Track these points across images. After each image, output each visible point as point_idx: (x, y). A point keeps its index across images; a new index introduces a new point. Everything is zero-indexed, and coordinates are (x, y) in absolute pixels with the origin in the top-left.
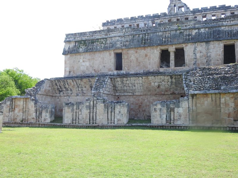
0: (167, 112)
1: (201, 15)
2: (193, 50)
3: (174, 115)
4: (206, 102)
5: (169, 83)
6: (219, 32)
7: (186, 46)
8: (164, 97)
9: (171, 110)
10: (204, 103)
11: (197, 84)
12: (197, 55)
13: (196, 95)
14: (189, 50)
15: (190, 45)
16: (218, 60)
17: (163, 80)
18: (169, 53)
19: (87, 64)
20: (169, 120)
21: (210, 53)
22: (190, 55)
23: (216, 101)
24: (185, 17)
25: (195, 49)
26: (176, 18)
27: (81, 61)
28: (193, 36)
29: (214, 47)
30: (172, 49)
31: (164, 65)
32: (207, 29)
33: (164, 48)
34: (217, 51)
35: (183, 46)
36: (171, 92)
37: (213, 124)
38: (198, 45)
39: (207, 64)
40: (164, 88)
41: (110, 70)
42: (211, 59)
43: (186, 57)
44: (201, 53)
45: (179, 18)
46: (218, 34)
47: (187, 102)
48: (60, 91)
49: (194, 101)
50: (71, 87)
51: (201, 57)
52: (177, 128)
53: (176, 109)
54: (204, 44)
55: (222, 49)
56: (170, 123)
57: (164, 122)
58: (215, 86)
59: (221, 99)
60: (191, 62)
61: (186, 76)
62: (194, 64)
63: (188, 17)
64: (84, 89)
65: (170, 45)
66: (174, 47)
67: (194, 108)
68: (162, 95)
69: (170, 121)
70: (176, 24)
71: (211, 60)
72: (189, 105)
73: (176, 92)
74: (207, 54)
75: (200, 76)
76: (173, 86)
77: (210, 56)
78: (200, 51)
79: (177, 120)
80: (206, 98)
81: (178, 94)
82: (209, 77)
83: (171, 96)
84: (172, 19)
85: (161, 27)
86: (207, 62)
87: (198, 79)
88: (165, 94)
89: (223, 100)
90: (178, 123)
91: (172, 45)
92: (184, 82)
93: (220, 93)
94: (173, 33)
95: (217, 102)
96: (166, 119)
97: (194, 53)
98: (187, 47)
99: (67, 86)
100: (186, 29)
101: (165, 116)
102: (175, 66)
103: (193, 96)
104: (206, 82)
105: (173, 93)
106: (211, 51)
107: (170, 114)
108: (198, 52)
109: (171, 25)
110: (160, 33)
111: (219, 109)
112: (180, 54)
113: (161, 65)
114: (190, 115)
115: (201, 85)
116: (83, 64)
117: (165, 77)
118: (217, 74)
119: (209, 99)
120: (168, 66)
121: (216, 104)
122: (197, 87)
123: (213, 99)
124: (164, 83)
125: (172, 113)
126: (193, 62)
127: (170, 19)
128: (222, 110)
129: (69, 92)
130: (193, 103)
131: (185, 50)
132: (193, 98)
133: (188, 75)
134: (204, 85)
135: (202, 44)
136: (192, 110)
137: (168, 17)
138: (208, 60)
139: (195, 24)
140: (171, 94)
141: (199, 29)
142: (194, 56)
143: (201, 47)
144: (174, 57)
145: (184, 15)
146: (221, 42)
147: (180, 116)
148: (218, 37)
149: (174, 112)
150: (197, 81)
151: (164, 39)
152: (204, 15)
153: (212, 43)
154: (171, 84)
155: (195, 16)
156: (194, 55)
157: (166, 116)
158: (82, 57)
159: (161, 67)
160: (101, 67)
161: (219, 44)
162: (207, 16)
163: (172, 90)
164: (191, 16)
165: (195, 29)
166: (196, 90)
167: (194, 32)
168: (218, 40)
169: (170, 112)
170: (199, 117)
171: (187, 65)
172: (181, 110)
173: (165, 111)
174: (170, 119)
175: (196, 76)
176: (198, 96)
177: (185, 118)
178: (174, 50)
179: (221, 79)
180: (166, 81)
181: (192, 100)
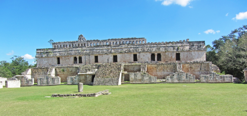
0: (72, 80)
1: (90, 43)
7: (82, 56)
11: (81, 71)
14: (83, 58)
15: (84, 56)
16: (93, 61)
18: (77, 58)
19: (46, 62)
21: (90, 59)
27: (44, 60)
29: (91, 57)
32: (89, 50)
33: (75, 56)
38: (86, 56)
41: (55, 64)
43: (82, 60)
46: (93, 52)
48: (36, 73)
50: (40, 71)
51: (87, 60)
54: (88, 56)
55: (94, 58)
58: (86, 72)
60: (84, 62)
64: (45, 72)
65: (77, 55)
80: (83, 75)
85: (74, 48)
86: (89, 62)
89: (88, 76)
90: (75, 83)
96: (72, 82)
99: (38, 71)
100: (82, 50)
102: (79, 63)
108: (86, 58)
110: (73, 51)
114: (79, 81)
116: (45, 61)
121: (86, 77)
128: (87, 79)
129: (39, 73)
130: (79, 77)
132: (79, 75)
133: (79, 68)
136: (79, 79)
142: (85, 60)
144: (78, 60)
149: (74, 80)
151: (75, 53)
153: (91, 55)
155: (88, 43)
158: (44, 59)
160: (52, 63)
161: (93, 56)
162: (92, 43)
166: (80, 73)
168: (93, 54)
171: (82, 63)
172: (76, 79)
175: (81, 68)
178: (79, 57)
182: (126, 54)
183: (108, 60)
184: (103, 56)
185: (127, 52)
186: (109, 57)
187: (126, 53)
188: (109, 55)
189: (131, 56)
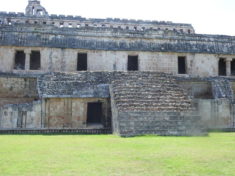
0: (19, 115)
1: (58, 22)
2: (49, 54)
3: (26, 118)
4: (59, 106)
5: (23, 86)
6: (74, 41)
7: (43, 49)
8: (17, 100)
9: (23, 114)
10: (57, 107)
11: (50, 88)
12: (53, 59)
13: (49, 99)
14: (45, 54)
15: (47, 49)
16: (72, 67)
17: (16, 82)
18: (25, 55)
20: (20, 123)
21: (65, 60)
22: (45, 59)
23: (68, 105)
24: (43, 21)
25: (51, 54)
26: (34, 20)
28: (50, 41)
29: (69, 54)
30: (28, 51)
31: (19, 66)
32: (63, 36)
33: (19, 49)
34: (72, 58)
35: (39, 49)
36: (24, 95)
37: (64, 127)
38: (54, 50)
39: (62, 69)
40: (17, 90)
42: (65, 64)
43: (42, 61)
44: (56, 58)
45: (37, 21)
46: (73, 42)
47: (40, 105)
49: (47, 105)
51: (56, 62)
52: (29, 132)
53: (28, 113)
54: (60, 50)
55: (76, 57)
56: (22, 127)
57: (15, 126)
58: (68, 91)
59: (73, 103)
60: (47, 66)
61: (40, 79)
62: (50, 68)
63: (46, 21)
65: (26, 46)
66: (30, 49)
67: (47, 112)
68: (15, 97)
69: (22, 125)
70: (33, 26)
71: (65, 66)
72: (42, 109)
73: (30, 95)
74: (62, 60)
75: (54, 81)
76: (27, 89)
77: (65, 62)
78: (56, 56)
79: (29, 124)
80: (59, 102)
81: (32, 97)
82: (63, 82)
83: (24, 99)
84: (30, 20)
85: (17, 27)
86: (62, 67)
87: (52, 83)
88: (18, 96)
89: (74, 105)
90: (30, 127)
91: (28, 47)
92: (38, 85)
93: (72, 98)
94: (30, 35)
95: (69, 107)
96: (17, 123)
97: (50, 58)
98: (44, 51)
100: (43, 33)
101: (16, 120)
102: (30, 69)
103: (46, 99)
104: (60, 87)
105: (27, 96)
106: (66, 57)
107: (22, 117)
108: (54, 57)
109: (28, 27)
110: (16, 33)
111: (70, 112)
112: (36, 57)
113: (16, 67)
114: (42, 119)
115: (55, 89)
117: (19, 79)
118: (70, 80)
119: (62, 103)
120: (23, 68)
121: (68, 108)
122: (50, 91)
123: (65, 103)
124: (17, 85)
125: (24, 117)
126: (48, 66)
127: (27, 20)
128: (73, 114)
130: (46, 107)
131: (41, 54)
132: (47, 102)
133: (43, 79)
134: (57, 89)
135: (58, 49)
136: (45, 113)
137: (26, 18)
138: (63, 65)
139: (52, 30)
140: (24, 97)
141: (56, 35)
142: (50, 61)
143: (57, 53)
144: (29, 59)
145: (42, 19)
146: (75, 50)
147: (32, 119)
148: (73, 45)
149: (26, 115)
150: (51, 85)
151: (19, 40)
152: (62, 22)
153: (67, 50)
154: (25, 87)
155: (53, 21)
156: (50, 59)
157: (18, 120)
159: (15, 68)
161: (73, 52)
162: (64, 23)
163: (25, 93)
164: (49, 21)
165: (52, 34)
166: (50, 94)
167: (51, 37)
168: (73, 47)
169: (22, 115)
170: (51, 120)
171: (42, 69)
172: (33, 114)
173: (17, 114)
174: (22, 123)
175: (51, 80)
176: (51, 100)
177: (38, 121)
178: (30, 52)
179: (73, 85)
180: (20, 83)
181: (46, 104)
182: (161, 54)
183: (115, 66)
184: (101, 55)
185: (163, 49)
186: (118, 59)
187: (162, 51)
188: (117, 52)
189: (172, 61)
